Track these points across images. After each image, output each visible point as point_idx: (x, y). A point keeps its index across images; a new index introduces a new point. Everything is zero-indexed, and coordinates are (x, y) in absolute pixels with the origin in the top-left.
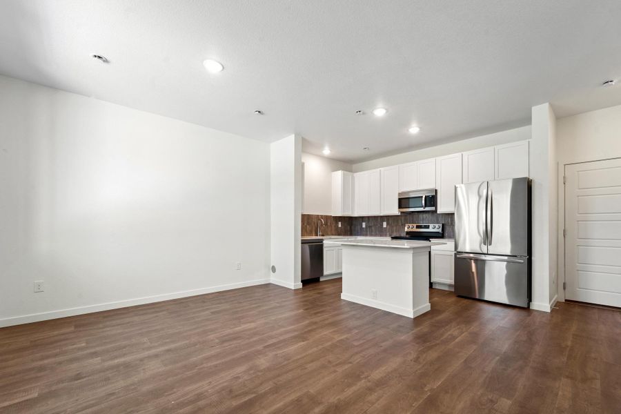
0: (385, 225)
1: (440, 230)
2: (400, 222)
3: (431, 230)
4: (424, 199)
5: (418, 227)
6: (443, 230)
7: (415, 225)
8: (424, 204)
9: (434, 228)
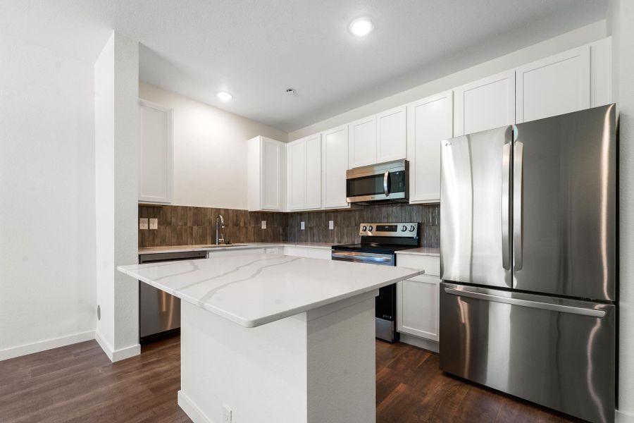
0: (331, 225)
1: (414, 234)
2: (353, 220)
3: (399, 233)
4: (386, 178)
5: (379, 229)
6: (419, 233)
7: (374, 226)
8: (386, 189)
9: (405, 230)
